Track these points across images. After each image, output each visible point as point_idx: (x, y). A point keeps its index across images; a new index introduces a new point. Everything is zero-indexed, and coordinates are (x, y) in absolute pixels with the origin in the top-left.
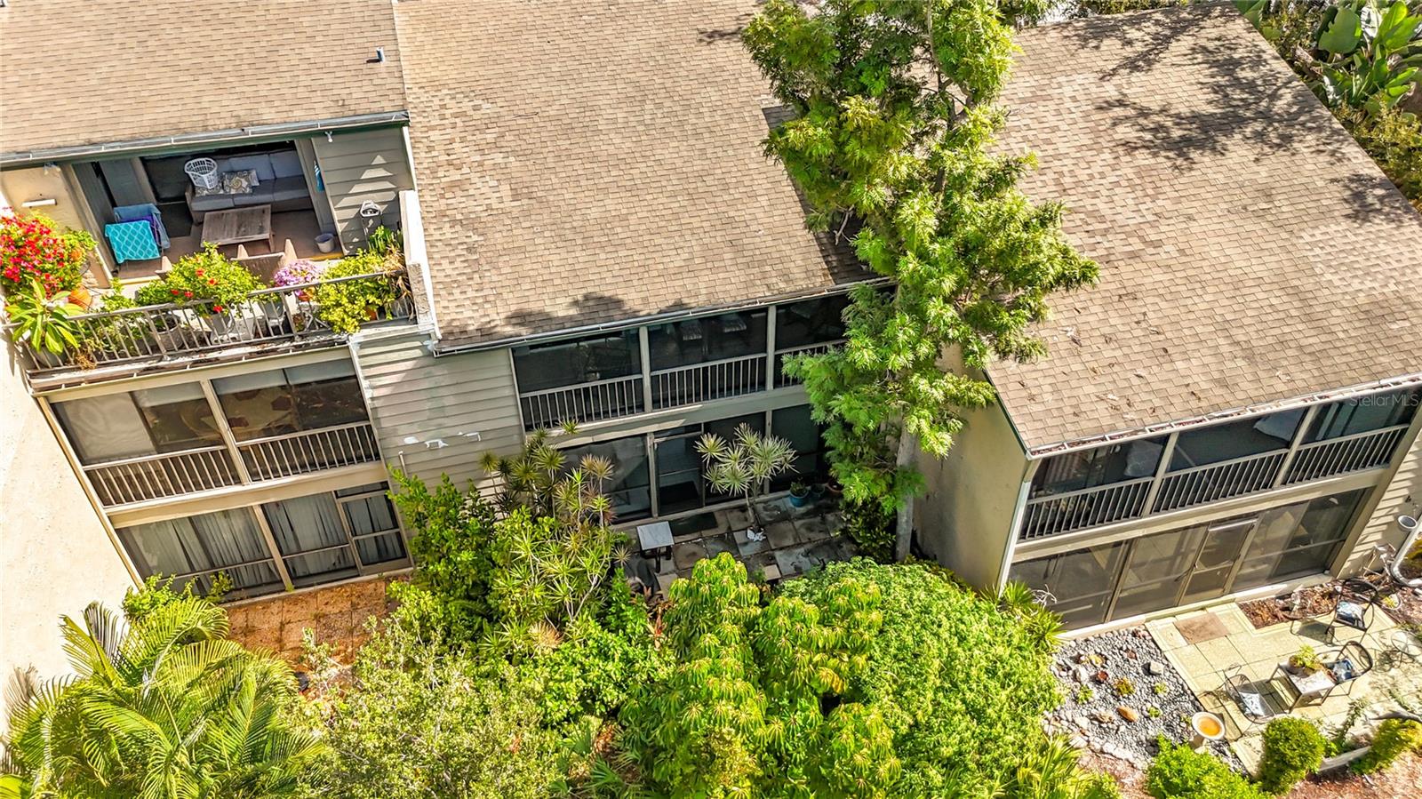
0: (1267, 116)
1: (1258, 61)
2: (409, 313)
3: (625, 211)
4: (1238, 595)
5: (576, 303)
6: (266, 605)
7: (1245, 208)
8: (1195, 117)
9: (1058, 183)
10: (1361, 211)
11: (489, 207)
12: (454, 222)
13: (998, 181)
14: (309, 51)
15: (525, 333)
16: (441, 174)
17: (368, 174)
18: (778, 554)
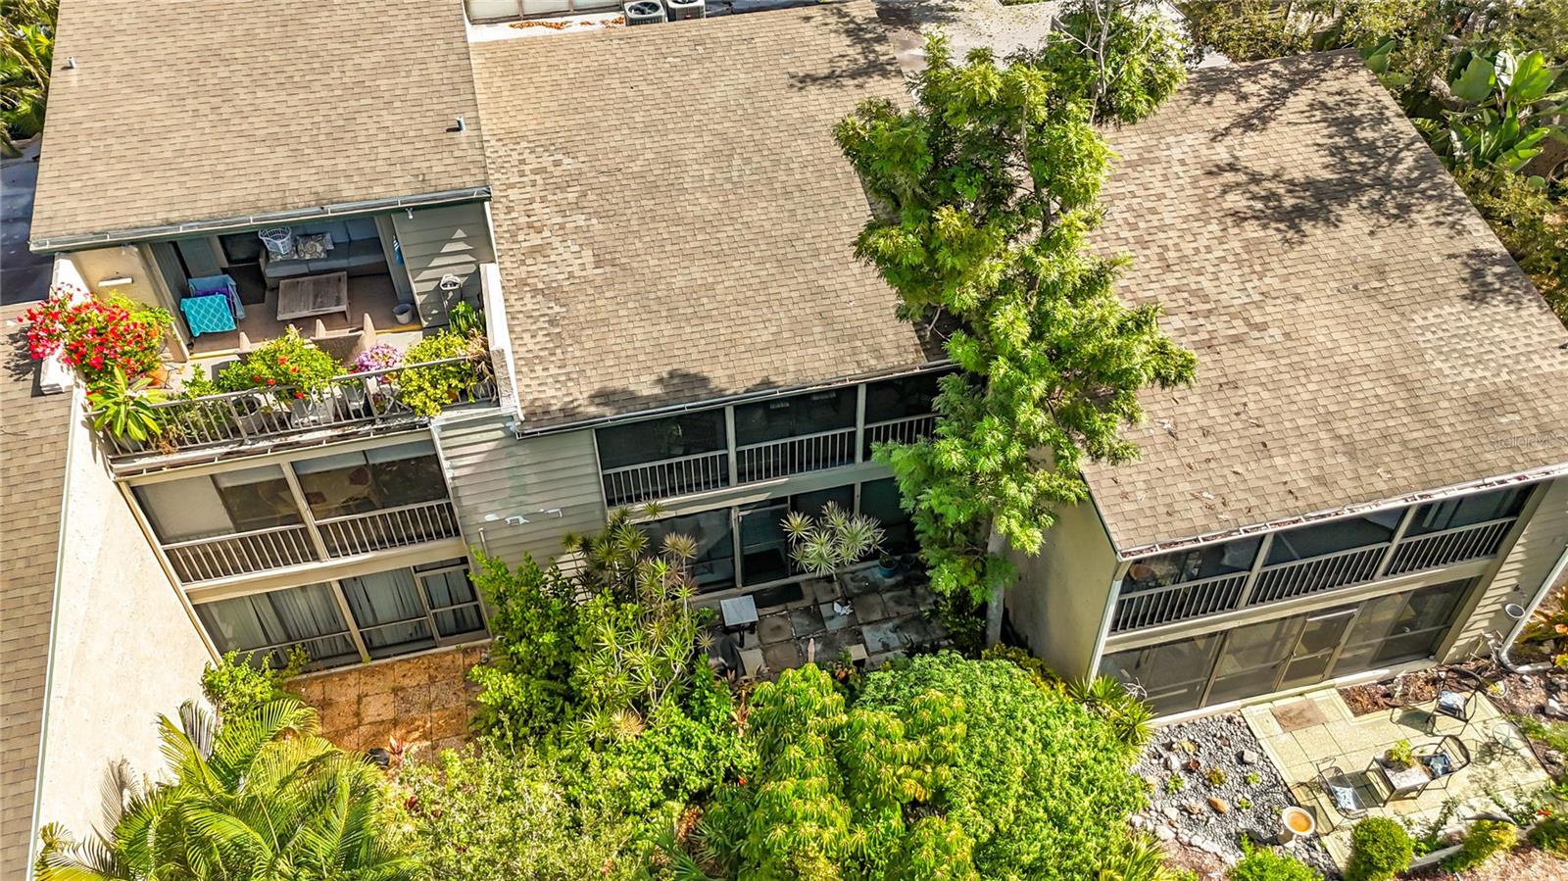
0: (1384, 183)
1: (1380, 120)
2: (491, 395)
3: (710, 280)
4: (1338, 681)
5: (660, 381)
6: (343, 676)
7: (1356, 287)
8: (1310, 184)
9: (1162, 258)
10: (1478, 291)
11: (571, 275)
12: (535, 291)
13: (1093, 283)
14: (387, 119)
15: (609, 413)
16: (521, 238)
17: (448, 248)
18: (865, 629)
